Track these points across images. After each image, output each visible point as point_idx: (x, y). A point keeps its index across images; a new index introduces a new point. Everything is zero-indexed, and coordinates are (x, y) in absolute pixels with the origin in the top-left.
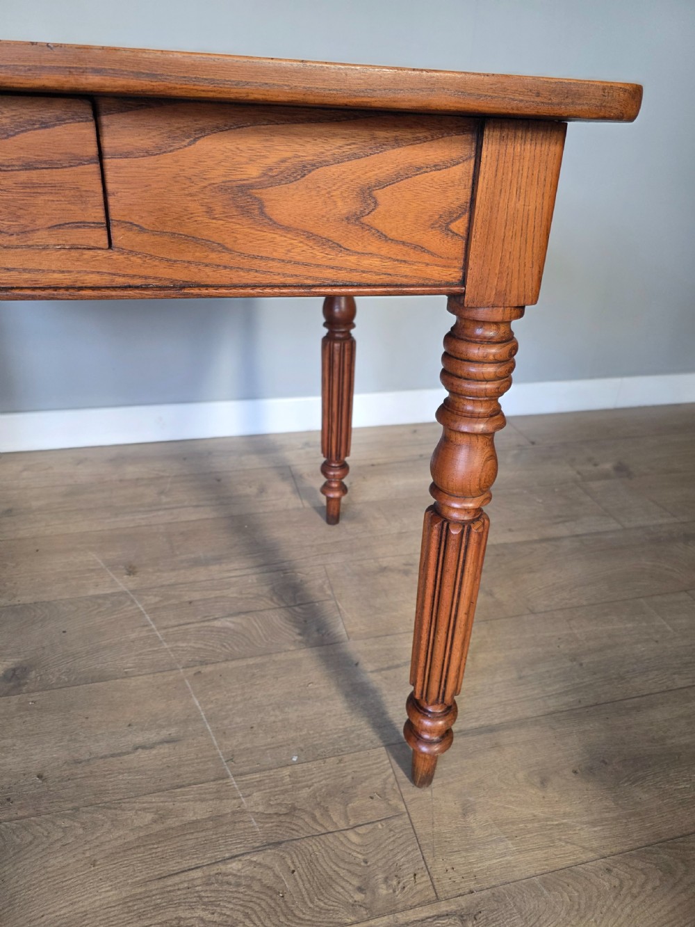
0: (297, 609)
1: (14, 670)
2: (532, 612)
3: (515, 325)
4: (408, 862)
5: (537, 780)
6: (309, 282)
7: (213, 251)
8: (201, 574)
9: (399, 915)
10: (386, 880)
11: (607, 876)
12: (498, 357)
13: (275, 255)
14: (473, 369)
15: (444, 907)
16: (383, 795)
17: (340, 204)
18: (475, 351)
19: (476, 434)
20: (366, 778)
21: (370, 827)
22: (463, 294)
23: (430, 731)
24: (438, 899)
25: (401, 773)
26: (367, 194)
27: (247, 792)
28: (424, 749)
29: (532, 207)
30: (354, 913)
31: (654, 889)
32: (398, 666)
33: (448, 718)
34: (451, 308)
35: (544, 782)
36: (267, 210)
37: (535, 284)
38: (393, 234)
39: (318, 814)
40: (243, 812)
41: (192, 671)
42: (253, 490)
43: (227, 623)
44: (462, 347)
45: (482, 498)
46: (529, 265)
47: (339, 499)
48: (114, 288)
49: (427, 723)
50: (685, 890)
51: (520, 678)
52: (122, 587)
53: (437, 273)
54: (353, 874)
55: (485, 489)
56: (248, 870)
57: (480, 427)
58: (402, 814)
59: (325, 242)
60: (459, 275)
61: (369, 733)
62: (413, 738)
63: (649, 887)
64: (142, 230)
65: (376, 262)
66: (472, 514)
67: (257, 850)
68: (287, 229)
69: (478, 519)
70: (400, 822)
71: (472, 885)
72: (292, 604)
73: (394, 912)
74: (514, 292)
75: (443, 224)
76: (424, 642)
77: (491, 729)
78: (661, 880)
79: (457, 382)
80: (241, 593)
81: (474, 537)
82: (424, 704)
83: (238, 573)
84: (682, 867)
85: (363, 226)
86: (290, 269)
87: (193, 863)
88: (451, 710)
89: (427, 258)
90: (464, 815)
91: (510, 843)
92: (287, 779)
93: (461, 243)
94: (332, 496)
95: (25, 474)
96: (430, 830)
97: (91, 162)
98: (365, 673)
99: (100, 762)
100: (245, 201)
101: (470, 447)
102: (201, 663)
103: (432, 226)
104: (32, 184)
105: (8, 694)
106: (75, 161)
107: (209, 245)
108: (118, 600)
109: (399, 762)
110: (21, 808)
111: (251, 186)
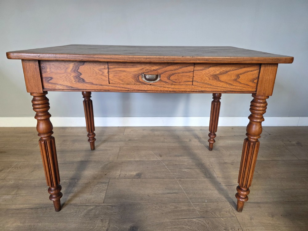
0: (203, 169)
1: (138, 174)
2: (269, 178)
3: (267, 100)
4: (237, 226)
5: (271, 215)
6: (225, 91)
8: (178, 158)
10: (231, 229)
12: (263, 106)
13: (220, 86)
14: (257, 108)
16: (229, 212)
17: (233, 77)
18: (258, 105)
19: (258, 122)
20: (225, 208)
21: (226, 218)
22: (256, 93)
23: (243, 195)
25: (234, 208)
26: (238, 76)
27: (195, 206)
28: (241, 200)
29: (271, 78)
33: (248, 192)
34: (252, 96)
35: (273, 216)
36: (220, 79)
37: (271, 92)
38: (242, 83)
39: (213, 213)
40: (195, 210)
41: (179, 179)
42: (188, 140)
43: (186, 170)
44: (255, 104)
45: (258, 137)
46: (270, 88)
47: (213, 144)
49: (242, 193)
51: (266, 193)
52: (159, 159)
53: (250, 90)
54: (223, 226)
56: (197, 221)
57: (259, 121)
58: (234, 217)
59: (229, 84)
60: (255, 90)
61: (224, 198)
62: (238, 197)
64: (198, 82)
65: (239, 87)
66: (256, 140)
67: (199, 218)
68: (223, 82)
69: (257, 142)
72: (201, 168)
74: (267, 93)
75: (252, 81)
76: (242, 171)
77: (258, 203)
79: (254, 111)
80: (188, 164)
81: (256, 145)
82: (241, 188)
83: (186, 159)
85: (237, 81)
87: (185, 218)
88: (248, 190)
89: (249, 87)
90: (251, 220)
91: (263, 227)
92: (205, 205)
93: (256, 84)
94: (211, 142)
95: (132, 132)
96: (242, 221)
97: (192, 72)
98: (222, 186)
99: (160, 195)
100: (216, 77)
101: (256, 125)
102: (181, 178)
103: (250, 81)
104: (183, 75)
105: (137, 179)
106: (190, 72)
107: (209, 84)
108: (159, 162)
109: (233, 206)
110: (145, 201)
111: (217, 75)
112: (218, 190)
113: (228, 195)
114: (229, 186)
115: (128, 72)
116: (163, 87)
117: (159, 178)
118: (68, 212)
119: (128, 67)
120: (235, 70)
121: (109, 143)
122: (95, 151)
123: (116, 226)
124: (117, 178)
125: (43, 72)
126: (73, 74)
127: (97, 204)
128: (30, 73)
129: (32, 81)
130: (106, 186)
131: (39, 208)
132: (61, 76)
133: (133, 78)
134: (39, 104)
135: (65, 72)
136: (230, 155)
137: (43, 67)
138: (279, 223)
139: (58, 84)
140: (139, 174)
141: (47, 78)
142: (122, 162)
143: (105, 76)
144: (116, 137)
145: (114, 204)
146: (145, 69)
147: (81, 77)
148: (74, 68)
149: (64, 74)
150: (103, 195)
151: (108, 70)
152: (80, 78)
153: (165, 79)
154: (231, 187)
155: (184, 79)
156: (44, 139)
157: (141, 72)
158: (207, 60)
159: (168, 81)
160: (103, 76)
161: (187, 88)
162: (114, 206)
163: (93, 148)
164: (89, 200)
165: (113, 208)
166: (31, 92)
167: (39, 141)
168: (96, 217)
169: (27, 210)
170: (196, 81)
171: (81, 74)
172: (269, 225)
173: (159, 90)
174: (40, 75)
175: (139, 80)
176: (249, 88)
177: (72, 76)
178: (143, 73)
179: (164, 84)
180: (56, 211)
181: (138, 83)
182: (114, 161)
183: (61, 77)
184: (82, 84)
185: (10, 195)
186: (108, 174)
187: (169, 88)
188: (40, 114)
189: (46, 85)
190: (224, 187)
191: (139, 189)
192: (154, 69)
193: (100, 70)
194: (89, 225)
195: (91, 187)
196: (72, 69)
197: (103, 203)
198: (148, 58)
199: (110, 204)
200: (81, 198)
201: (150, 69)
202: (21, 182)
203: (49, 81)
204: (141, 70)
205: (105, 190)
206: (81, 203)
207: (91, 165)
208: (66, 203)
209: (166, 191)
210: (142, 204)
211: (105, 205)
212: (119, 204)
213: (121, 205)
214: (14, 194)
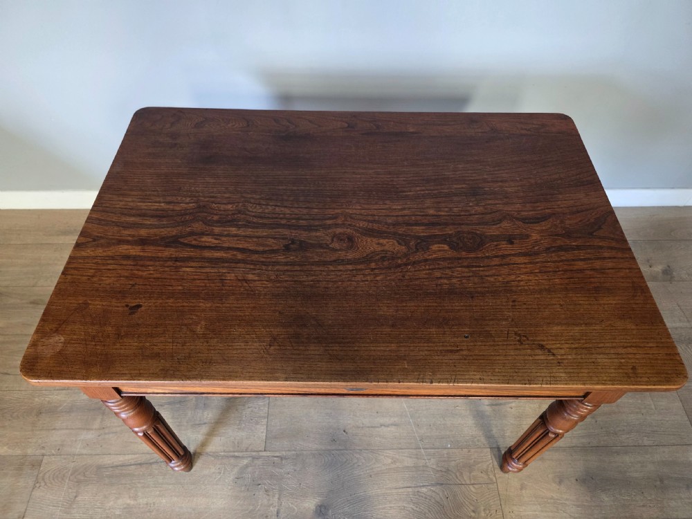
4: (494, 505)
5: (557, 480)
10: (484, 510)
16: (486, 472)
20: (480, 463)
21: (480, 485)
25: (496, 463)
27: (429, 457)
35: (560, 482)
39: (458, 475)
40: (427, 467)
54: (471, 504)
56: (430, 493)
58: (494, 483)
61: (483, 439)
67: (433, 485)
70: (493, 486)
87: (408, 485)
90: (521, 489)
91: (539, 507)
92: (446, 456)
96: (505, 492)
98: (484, 405)
99: (367, 429)
109: (495, 457)
110: (339, 445)
112: (474, 417)
113: (492, 430)
118: (206, 472)
123: (292, 504)
127: (254, 454)
130: (265, 406)
131: (153, 463)
138: (568, 497)
145: (284, 453)
150: (261, 431)
162: (285, 458)
164: (238, 443)
165: (284, 462)
168: (256, 483)
169: (132, 467)
172: (549, 501)
180: (185, 470)
185: (92, 430)
190: (487, 408)
194: (246, 503)
195: (237, 410)
197: (265, 450)
199: (277, 454)
200: (222, 438)
205: (264, 417)
206: (224, 451)
208: (198, 451)
209: (378, 419)
210: (333, 452)
211: (268, 456)
212: (294, 452)
213: (297, 455)
214: (99, 429)
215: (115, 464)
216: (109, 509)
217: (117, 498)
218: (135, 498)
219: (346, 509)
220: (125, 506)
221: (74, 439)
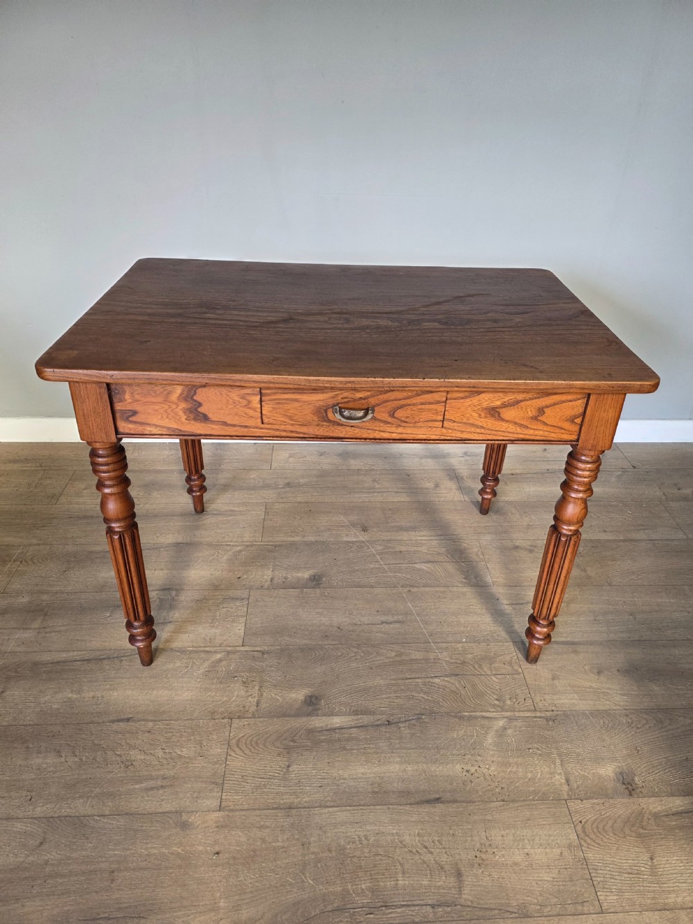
0: (462, 564)
1: (314, 576)
2: (610, 585)
4: (522, 693)
5: (595, 671)
6: (513, 439)
7: (478, 428)
8: (405, 536)
9: (516, 713)
10: (510, 698)
11: (625, 718)
12: (592, 468)
13: (502, 430)
14: (580, 472)
15: (538, 714)
16: (510, 664)
17: (530, 413)
18: (581, 465)
19: (578, 499)
20: (501, 655)
21: (503, 676)
22: (578, 445)
23: (540, 633)
24: (535, 710)
25: (520, 656)
26: (541, 411)
27: (440, 651)
28: (535, 642)
29: (610, 416)
30: (494, 708)
31: (649, 727)
32: (522, 604)
33: (550, 628)
35: (599, 673)
36: (501, 416)
37: (609, 443)
38: (548, 423)
39: (476, 667)
40: (439, 659)
41: (406, 590)
42: (430, 485)
43: (423, 566)
44: (575, 463)
45: (578, 525)
46: (607, 435)
47: (490, 499)
48: (440, 440)
49: (539, 629)
50: (667, 731)
51: (595, 620)
52: (361, 538)
53: (566, 437)
54: (494, 693)
55: (580, 522)
56: (443, 683)
57: (581, 495)
58: (520, 673)
59: (521, 425)
60: (576, 437)
61: (503, 634)
62: (530, 636)
63: (647, 726)
64: (454, 422)
65: (541, 433)
66: (573, 532)
67: (447, 676)
68: (507, 421)
69: (575, 535)
70: (519, 677)
71: (553, 708)
72: (459, 561)
73: (514, 711)
74: (600, 445)
75: (572, 420)
77: (573, 643)
78: (655, 724)
79: (571, 476)
80: (429, 550)
81: (572, 543)
82: (538, 619)
83: (427, 538)
84: (668, 721)
85: (538, 420)
86: (506, 434)
87: (417, 676)
88: (552, 624)
89: (563, 431)
90: (553, 679)
91: (576, 695)
92: (460, 649)
93: (578, 427)
94: (486, 497)
95: (291, 459)
96: (534, 682)
97: (443, 402)
98: (502, 604)
99: (366, 626)
100: (494, 412)
101: (575, 503)
102: (411, 586)
103: (566, 420)
104: (422, 409)
105: (313, 588)
106: (438, 402)
107: (477, 427)
108: (360, 545)
109: (519, 651)
110: (333, 640)
111: (497, 408)
112: (492, 614)
113: (512, 626)
114: (516, 604)
115: (304, 402)
116: (379, 431)
117: (362, 587)
118: (170, 666)
119: (305, 393)
120: (536, 398)
121: (236, 493)
122: (206, 517)
123: (275, 694)
124: (266, 586)
125: (115, 400)
126: (182, 403)
127: (230, 649)
128: (87, 403)
129: (93, 419)
130: (243, 606)
131: (103, 659)
132: (157, 407)
133: (314, 414)
134: (107, 464)
135: (164, 401)
136: (529, 527)
137: (116, 389)
138: (610, 687)
139: (149, 425)
140: (316, 577)
141: (123, 412)
142: (275, 546)
143: (254, 410)
144: (253, 475)
145: (266, 648)
146: (342, 396)
147: (201, 410)
148: (185, 392)
149: (162, 405)
150: (239, 629)
151: (259, 397)
152: (199, 412)
153: (385, 417)
154: (521, 606)
155: (425, 416)
156: (117, 530)
157: (331, 402)
158: (473, 387)
159: (390, 420)
160: (249, 408)
161: (430, 433)
162: (268, 652)
163: (200, 507)
164: (210, 639)
165: (265, 656)
166: (90, 440)
167: (107, 533)
168: (232, 676)
169: (78, 663)
170: (448, 420)
171: (200, 405)
172: (588, 690)
173: (371, 437)
174: (109, 408)
175: (327, 418)
176: (563, 434)
177: (181, 409)
178: (338, 404)
179: (382, 424)
180: (144, 665)
181: (324, 423)
182: (254, 543)
183: (156, 411)
184: (203, 424)
185: (30, 629)
186: (245, 576)
187: (392, 433)
188: (108, 483)
189: (123, 426)
190: (506, 607)
191: (318, 613)
192: (361, 396)
193: (243, 398)
194: (218, 694)
195: (210, 610)
196: (181, 395)
197: (243, 646)
198: (349, 382)
199: (258, 649)
200: (191, 635)
201: (352, 396)
202: (45, 597)
203: (130, 419)
204: (333, 397)
205: (243, 616)
206: (193, 647)
207: (201, 555)
208: (161, 648)
209: (379, 617)
210: (326, 647)
211: (247, 651)
212: (277, 647)
213: (282, 650)
214: (39, 628)
215: (55, 660)
216: (44, 703)
217: (56, 693)
218: (79, 692)
219: (343, 699)
220: (65, 700)
221: (7, 638)
